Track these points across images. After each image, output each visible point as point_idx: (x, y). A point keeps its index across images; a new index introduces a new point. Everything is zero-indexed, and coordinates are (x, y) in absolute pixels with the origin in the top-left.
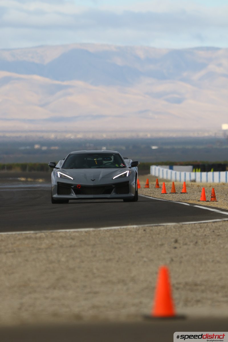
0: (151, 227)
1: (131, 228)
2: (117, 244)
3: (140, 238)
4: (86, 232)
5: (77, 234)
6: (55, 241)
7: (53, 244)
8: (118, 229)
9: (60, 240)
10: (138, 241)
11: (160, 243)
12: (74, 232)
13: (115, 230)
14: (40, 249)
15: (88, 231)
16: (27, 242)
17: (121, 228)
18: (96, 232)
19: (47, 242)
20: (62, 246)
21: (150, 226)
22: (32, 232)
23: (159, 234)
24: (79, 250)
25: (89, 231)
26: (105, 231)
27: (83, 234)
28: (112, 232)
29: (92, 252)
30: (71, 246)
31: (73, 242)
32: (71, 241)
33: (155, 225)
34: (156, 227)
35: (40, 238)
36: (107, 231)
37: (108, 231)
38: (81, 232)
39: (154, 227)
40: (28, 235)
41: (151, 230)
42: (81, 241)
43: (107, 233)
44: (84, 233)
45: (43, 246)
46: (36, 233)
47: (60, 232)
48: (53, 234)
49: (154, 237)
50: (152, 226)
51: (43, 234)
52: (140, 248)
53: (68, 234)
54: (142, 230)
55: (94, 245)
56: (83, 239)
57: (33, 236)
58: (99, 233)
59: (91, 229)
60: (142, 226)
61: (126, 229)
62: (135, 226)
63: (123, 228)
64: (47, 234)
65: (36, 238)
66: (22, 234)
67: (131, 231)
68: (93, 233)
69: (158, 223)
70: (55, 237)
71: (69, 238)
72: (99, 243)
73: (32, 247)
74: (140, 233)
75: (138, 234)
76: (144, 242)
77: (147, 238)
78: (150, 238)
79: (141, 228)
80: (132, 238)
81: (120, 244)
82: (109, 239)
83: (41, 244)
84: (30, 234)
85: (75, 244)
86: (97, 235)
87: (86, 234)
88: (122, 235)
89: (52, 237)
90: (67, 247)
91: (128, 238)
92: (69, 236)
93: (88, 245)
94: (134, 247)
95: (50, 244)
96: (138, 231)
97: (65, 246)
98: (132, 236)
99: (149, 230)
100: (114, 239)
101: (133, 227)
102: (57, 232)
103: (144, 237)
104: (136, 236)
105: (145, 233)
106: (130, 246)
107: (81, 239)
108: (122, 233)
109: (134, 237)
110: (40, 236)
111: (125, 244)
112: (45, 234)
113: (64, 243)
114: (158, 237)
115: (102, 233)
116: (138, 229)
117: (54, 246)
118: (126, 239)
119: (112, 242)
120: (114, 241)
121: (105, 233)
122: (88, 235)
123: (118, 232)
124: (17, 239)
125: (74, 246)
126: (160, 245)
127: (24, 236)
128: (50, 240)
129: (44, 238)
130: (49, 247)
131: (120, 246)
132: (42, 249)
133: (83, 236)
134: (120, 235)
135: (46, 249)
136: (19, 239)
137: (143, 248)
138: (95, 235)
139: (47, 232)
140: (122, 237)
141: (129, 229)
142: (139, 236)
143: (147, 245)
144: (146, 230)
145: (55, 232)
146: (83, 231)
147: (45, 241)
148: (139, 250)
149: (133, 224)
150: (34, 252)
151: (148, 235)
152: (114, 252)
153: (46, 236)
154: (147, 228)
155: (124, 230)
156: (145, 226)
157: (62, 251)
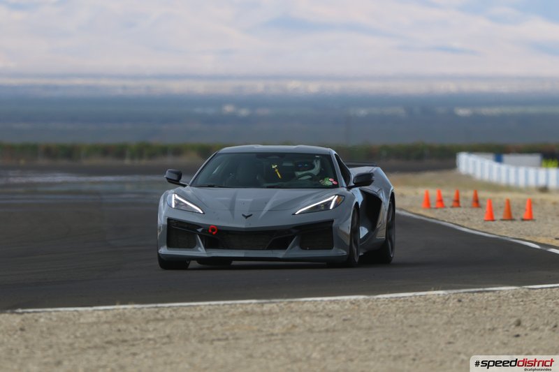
0: (471, 294)
1: (434, 295)
2: (411, 326)
3: (452, 316)
4: (352, 303)
5: (337, 307)
6: (298, 321)
7: (294, 326)
8: (411, 297)
9: (307, 318)
10: (448, 323)
11: (488, 326)
12: (331, 301)
13: (405, 300)
14: (272, 334)
15: (355, 300)
16: (247, 321)
17: (415, 296)
18: (370, 303)
19: (285, 322)
20: (311, 331)
21: (469, 292)
22: (254, 301)
23: (486, 309)
24: (343, 338)
25: (358, 301)
26: (387, 300)
27: (346, 307)
28: (401, 304)
29: (367, 341)
30: (327, 331)
31: (332, 323)
32: (327, 319)
33: (477, 290)
34: (480, 295)
35: (271, 313)
36: (390, 300)
37: (392, 302)
38: (344, 301)
39: (475, 294)
40: (249, 308)
41: (472, 300)
42: (345, 320)
43: (390, 304)
44: (348, 303)
45: (278, 329)
46: (262, 304)
47: (305, 301)
48: (293, 305)
49: (477, 313)
50: (473, 292)
51: (274, 305)
52: (454, 336)
53: (320, 307)
54: (456, 300)
55: (370, 328)
56: (349, 316)
57: (258, 310)
58: (377, 305)
59: (361, 297)
60: (455, 291)
61: (426, 299)
62: (441, 292)
63: (420, 296)
64: (282, 304)
65: (263, 314)
66: (236, 304)
67: (434, 302)
68: (365, 306)
69: (484, 287)
70: (296, 311)
71: (322, 314)
72: (378, 324)
73: (259, 331)
74: (451, 305)
75: (447, 309)
76: (460, 323)
77: (464, 316)
78: (471, 315)
79: (453, 297)
80: (437, 315)
81: (417, 327)
82: (395, 316)
83: (273, 326)
84: (251, 305)
85: (335, 326)
86: (373, 309)
87: (353, 306)
88: (419, 309)
89: (292, 312)
90: (320, 332)
91: (429, 315)
92: (322, 311)
93: (359, 329)
94: (442, 333)
95: (290, 326)
96: (447, 302)
97: (317, 330)
98: (437, 313)
99: (468, 300)
100: (405, 318)
101: (439, 294)
102: (299, 302)
103: (459, 313)
104: (445, 311)
105: (461, 306)
106: (434, 330)
107: (344, 317)
108: (418, 306)
109: (441, 314)
110: (270, 310)
111: (426, 327)
112: (277, 305)
113: (314, 324)
114: (485, 314)
115: (382, 304)
116: (447, 297)
117: (297, 330)
118: (426, 317)
119: (402, 323)
120: (405, 321)
121: (387, 304)
122: (357, 308)
123: (410, 304)
124: (230, 313)
125: (334, 331)
126: (489, 329)
127: (241, 310)
128: (289, 317)
129: (276, 313)
130: (289, 331)
131: (417, 331)
132: (277, 335)
133: (347, 310)
134: (415, 309)
135: (284, 334)
136: (233, 315)
137: (458, 335)
138: (369, 308)
139: (281, 302)
140: (420, 312)
141: (430, 298)
142: (450, 312)
143: (467, 330)
144: (463, 300)
145: (296, 302)
146: (347, 300)
147: (281, 319)
148: (452, 340)
149: (438, 290)
150: (263, 340)
151: (466, 310)
152: (406, 342)
153: (281, 310)
154: (464, 295)
155: (422, 299)
156: (460, 293)
157: (312, 339)
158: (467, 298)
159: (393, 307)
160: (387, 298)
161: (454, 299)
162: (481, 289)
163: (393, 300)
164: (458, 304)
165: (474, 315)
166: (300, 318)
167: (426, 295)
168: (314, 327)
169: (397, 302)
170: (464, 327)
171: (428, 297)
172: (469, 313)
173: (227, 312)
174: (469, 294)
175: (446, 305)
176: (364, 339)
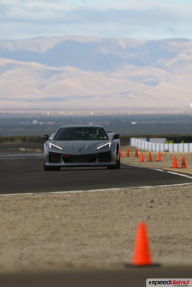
0: (131, 190)
1: (114, 190)
2: (103, 203)
3: (122, 199)
4: (76, 194)
5: (69, 195)
6: (50, 202)
7: (48, 204)
8: (103, 191)
9: (55, 201)
10: (120, 202)
11: (138, 203)
12: (66, 193)
13: (101, 192)
14: (38, 208)
15: (78, 193)
16: (26, 202)
17: (106, 191)
18: (84, 194)
19: (44, 202)
20: (56, 206)
21: (130, 189)
22: (31, 194)
23: (137, 196)
24: (70, 209)
25: (79, 193)
26: (92, 193)
27: (73, 196)
28: (99, 194)
29: (81, 210)
30: (63, 206)
31: (66, 203)
32: (63, 201)
33: (134, 188)
34: (135, 190)
35: (38, 199)
36: (94, 193)
37: (95, 193)
38: (72, 193)
39: (133, 190)
40: (28, 196)
41: (131, 192)
42: (72, 201)
43: (94, 194)
44: (74, 194)
45: (40, 205)
46: (34, 195)
47: (55, 193)
48: (48, 195)
49: (133, 198)
50: (132, 189)
51: (40, 195)
52: (122, 208)
53: (61, 196)
54: (124, 192)
55: (83, 205)
56: (74, 200)
57: (32, 197)
58: (88, 195)
59: (81, 191)
60: (124, 188)
61: (110, 192)
62: (117, 189)
63: (108, 191)
64: (44, 195)
65: (34, 199)
66: (22, 195)
67: (114, 193)
68: (82, 195)
69: (137, 187)
70: (50, 198)
71: (62, 199)
72: (87, 203)
73: (31, 206)
74: (122, 194)
75: (120, 196)
76: (125, 202)
77: (127, 199)
78: (130, 199)
79: (123, 191)
80: (115, 199)
81: (105, 204)
82: (96, 199)
83: (38, 204)
84: (29, 195)
85: (67, 204)
86: (86, 196)
87: (76, 195)
88: (107, 196)
89: (48, 198)
90: (60, 206)
91: (112, 199)
92: (62, 197)
93: (78, 205)
94: (117, 206)
95: (46, 204)
96: (120, 193)
97: (58, 205)
98: (115, 198)
99: (129, 192)
100: (100, 200)
101: (116, 190)
102: (52, 194)
103: (125, 198)
104: (119, 197)
105: (126, 195)
106: (113, 205)
107: (72, 200)
108: (107, 195)
109: (117, 198)
110: (38, 197)
111: (109, 204)
112: (41, 195)
113: (57, 203)
114: (137, 198)
115: (90, 194)
116: (120, 191)
117: (49, 206)
118: (110, 199)
119: (99, 202)
120: (100, 201)
121: (92, 194)
122: (78, 196)
123: (103, 194)
124: (19, 199)
125: (67, 206)
126: (139, 205)
127: (24, 197)
128: (46, 200)
129: (41, 199)
130: (45, 206)
131: (105, 205)
132: (40, 208)
133: (73, 197)
134: (105, 196)
135: (43, 208)
136: (20, 200)
137: (124, 207)
138: (84, 196)
139: (43, 194)
140: (107, 198)
141: (112, 191)
142: (121, 197)
143: (128, 205)
144: (127, 192)
145: (50, 194)
146: (74, 193)
147: (42, 201)
148: (121, 209)
149: (116, 188)
150: (33, 210)
151: (128, 196)
152: (100, 210)
153: (43, 197)
154: (128, 190)
155: (108, 192)
156: (126, 189)
157: (56, 210)
158: (129, 191)
159: (95, 195)
160: (92, 192)
161: (123, 192)
162: (136, 188)
163: (95, 192)
164: (125, 194)
165: (132, 198)
166: (51, 200)
167: (110, 190)
168: (57, 204)
169: (97, 194)
170: (127, 204)
171: (111, 191)
172: (130, 198)
173: (18, 198)
174: (130, 190)
175: (119, 194)
176: (80, 209)
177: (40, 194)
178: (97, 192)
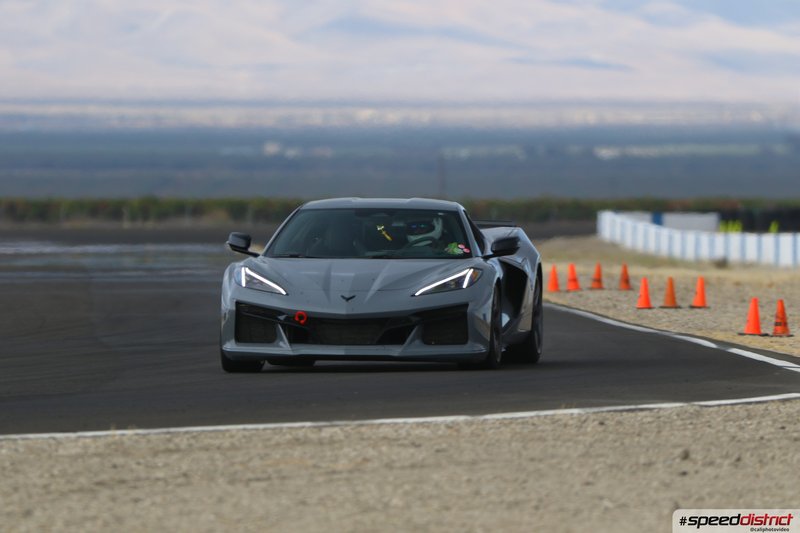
0: (619, 414)
1: (565, 415)
2: (532, 460)
3: (591, 445)
4: (448, 427)
5: (426, 432)
6: (371, 452)
7: (366, 460)
8: (532, 417)
9: (384, 449)
10: (586, 455)
11: (642, 460)
12: (418, 425)
13: (524, 422)
14: (334, 472)
15: (453, 422)
16: (297, 452)
17: (538, 417)
18: (474, 427)
19: (353, 454)
20: (389, 466)
21: (615, 411)
22: (308, 424)
23: (639, 435)
24: (435, 476)
25: (458, 424)
26: (498, 423)
27: (440, 433)
28: (518, 429)
29: (469, 481)
30: (413, 466)
31: (420, 455)
32: (412, 450)
33: (627, 407)
34: (631, 414)
35: (332, 441)
36: (502, 422)
37: (506, 425)
38: (437, 425)
39: (624, 413)
40: (301, 434)
41: (619, 423)
42: (438, 451)
43: (503, 429)
44: (443, 427)
45: (342, 464)
46: (320, 428)
47: (382, 424)
48: (363, 429)
49: (627, 441)
50: (621, 411)
51: (336, 429)
52: (594, 474)
53: (403, 432)
54: (596, 423)
55: (474, 463)
56: (444, 446)
57: (313, 436)
58: (484, 430)
59: (461, 418)
60: (596, 410)
61: (554, 421)
62: (575, 411)
63: (546, 416)
64: (348, 428)
65: (321, 443)
66: (281, 429)
67: (565, 425)
68: (467, 430)
69: (636, 403)
70: (369, 438)
71: (406, 442)
72: (485, 456)
73: (315, 466)
74: (589, 429)
75: (585, 434)
76: (602, 455)
77: (608, 445)
78: (617, 444)
79: (592, 417)
80: (570, 444)
81: (541, 460)
82: (510, 445)
83: (336, 460)
84: (304, 430)
85: (424, 460)
86: (478, 436)
87: (449, 432)
88: (544, 435)
89: (362, 439)
90: (403, 468)
91: (559, 443)
92: (405, 438)
93: (459, 464)
94: (576, 470)
95: (359, 460)
96: (585, 425)
97: (398, 465)
98: (569, 440)
99: (613, 423)
100: (525, 448)
101: (572, 414)
102: (373, 425)
103: (601, 441)
104: (581, 438)
105: (604, 431)
106: (566, 465)
107: (436, 447)
108: (543, 431)
109: (575, 442)
110: (331, 437)
111: (554, 461)
112: (342, 430)
113: (394, 457)
114: (638, 442)
115: (491, 428)
116: (584, 418)
117: (369, 465)
118: (554, 446)
119: (520, 455)
120: (524, 453)
121: (499, 428)
122: (455, 434)
123: (532, 427)
124: (273, 442)
125: (422, 466)
126: (644, 464)
127: (288, 437)
128: (358, 447)
129: (341, 441)
130: (358, 468)
131: (541, 466)
132: (340, 472)
133: (441, 437)
134: (538, 434)
135: (351, 471)
136: (278, 445)
137: (600, 472)
138: (472, 433)
139: (346, 425)
140: (545, 440)
141: (560, 420)
142: (589, 439)
143: (612, 466)
144: (607, 422)
145: (367, 425)
146: (442, 423)
147: (346, 450)
148: (591, 479)
149: (571, 407)
150: (320, 479)
151: (611, 437)
152: (525, 482)
153: (347, 437)
154: (609, 416)
155: (547, 421)
156: (602, 412)
157: (391, 479)
158: (613, 420)
159: (507, 433)
160: (498, 420)
161: (594, 420)
162: (633, 407)
163: (506, 422)
164: (601, 429)
165: (622, 444)
166: (374, 448)
167: (553, 415)
168: (393, 461)
169: (513, 426)
170: (609, 461)
171: (556, 418)
172: (615, 441)
173: (269, 440)
174: (615, 414)
175: (582, 430)
176: (465, 478)
177: (337, 426)
178: (512, 419)
